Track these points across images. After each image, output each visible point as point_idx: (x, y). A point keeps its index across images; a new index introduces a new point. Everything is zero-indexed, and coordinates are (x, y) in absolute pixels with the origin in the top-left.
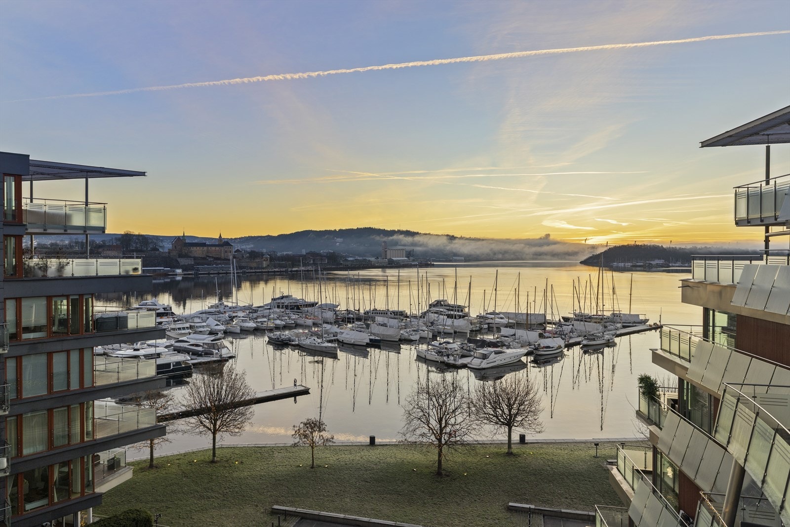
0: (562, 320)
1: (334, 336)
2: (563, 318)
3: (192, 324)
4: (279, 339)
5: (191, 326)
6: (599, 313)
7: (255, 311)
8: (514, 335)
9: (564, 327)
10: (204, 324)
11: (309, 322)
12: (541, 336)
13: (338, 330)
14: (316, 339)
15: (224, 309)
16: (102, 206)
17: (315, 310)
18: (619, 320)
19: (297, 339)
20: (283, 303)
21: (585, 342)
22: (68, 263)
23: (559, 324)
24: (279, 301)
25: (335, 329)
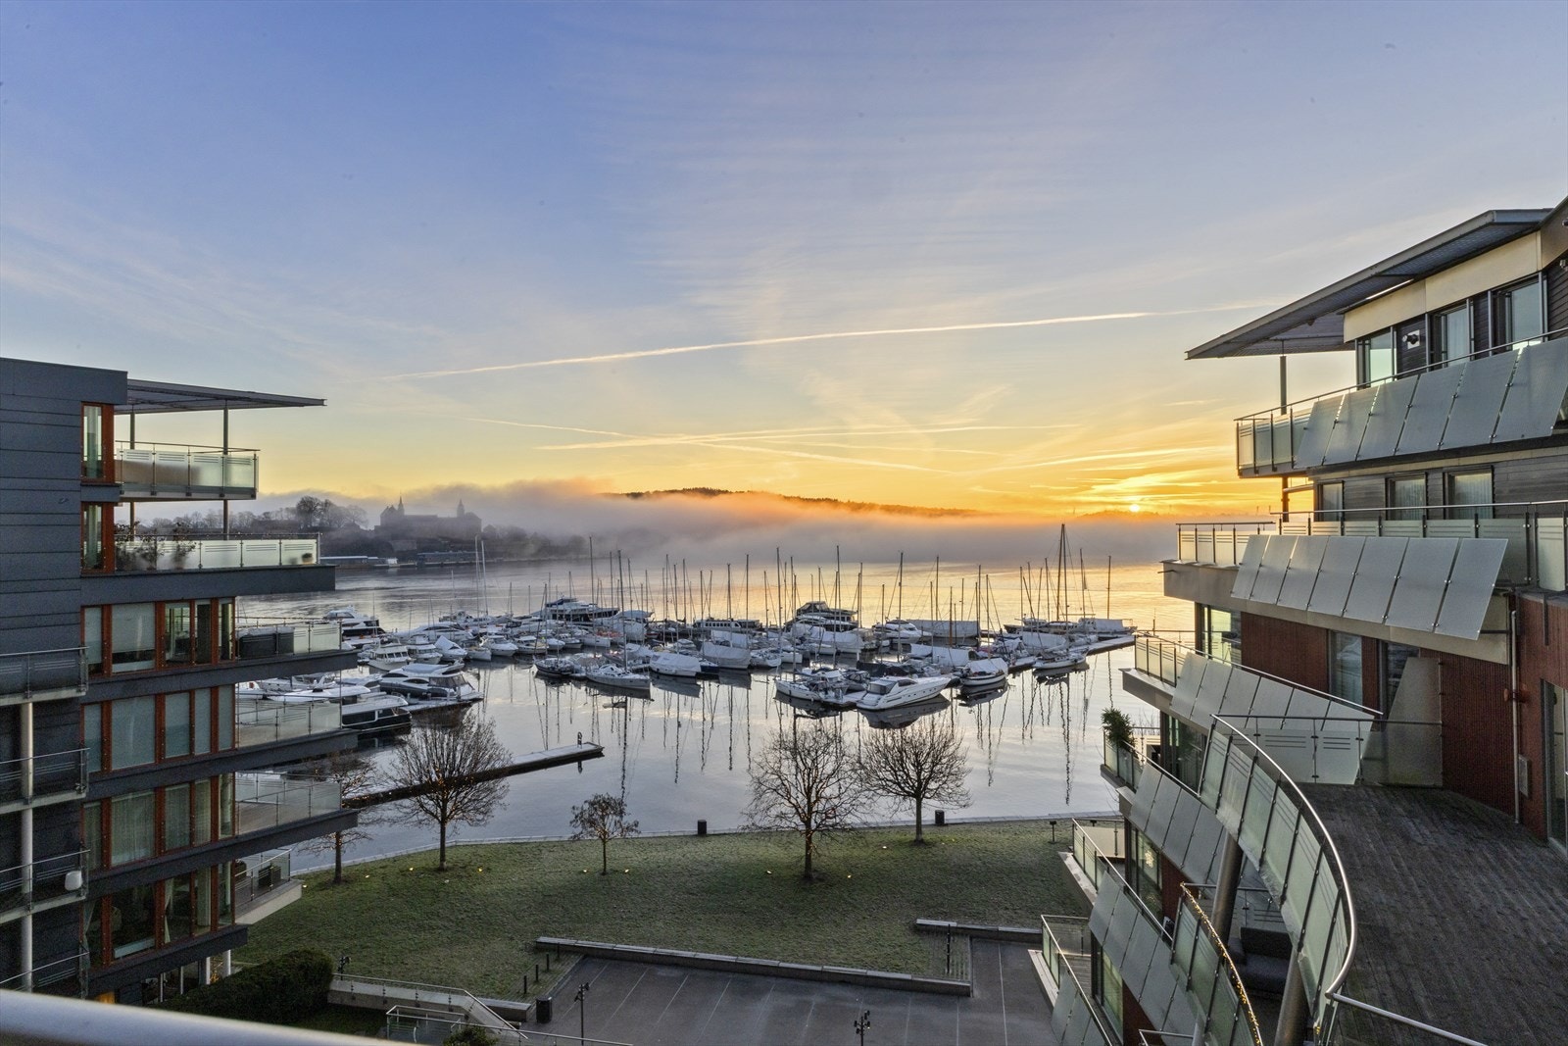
0: (1004, 631)
1: (644, 663)
2: (1007, 627)
3: (413, 647)
4: (553, 668)
5: (409, 650)
6: (1062, 619)
7: (517, 625)
8: (931, 655)
9: (1008, 642)
10: (433, 647)
11: (605, 641)
12: (973, 656)
13: (651, 653)
14: (615, 667)
15: (466, 621)
16: (250, 454)
17: (615, 621)
18: (1091, 629)
19: (583, 668)
20: (562, 611)
21: (1039, 664)
22: (193, 547)
23: (1000, 637)
24: (554, 608)
25: (645, 650)
